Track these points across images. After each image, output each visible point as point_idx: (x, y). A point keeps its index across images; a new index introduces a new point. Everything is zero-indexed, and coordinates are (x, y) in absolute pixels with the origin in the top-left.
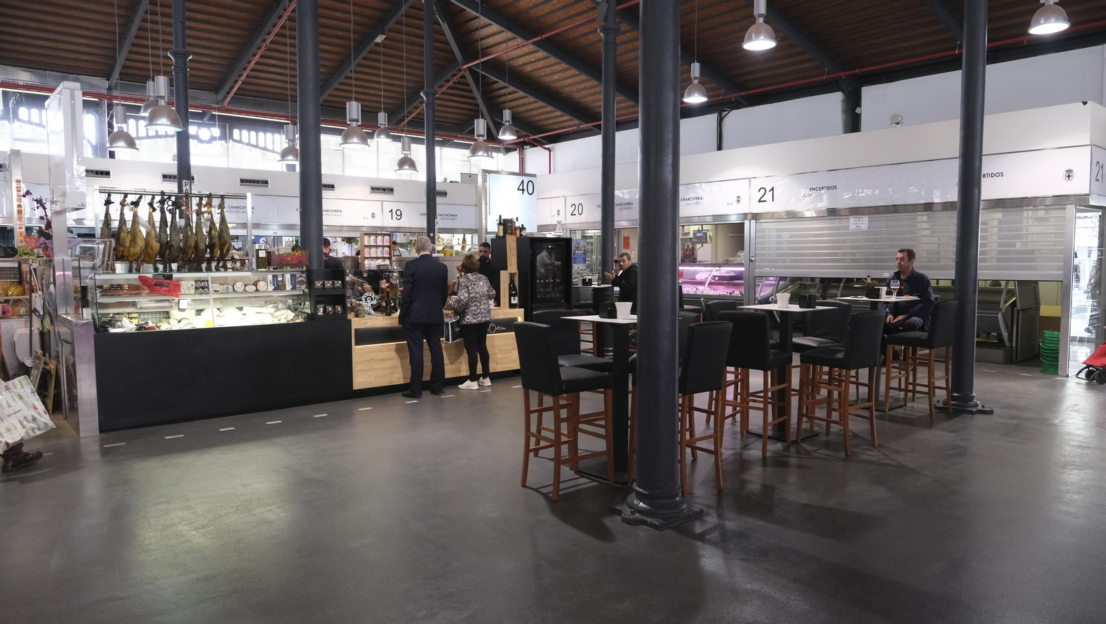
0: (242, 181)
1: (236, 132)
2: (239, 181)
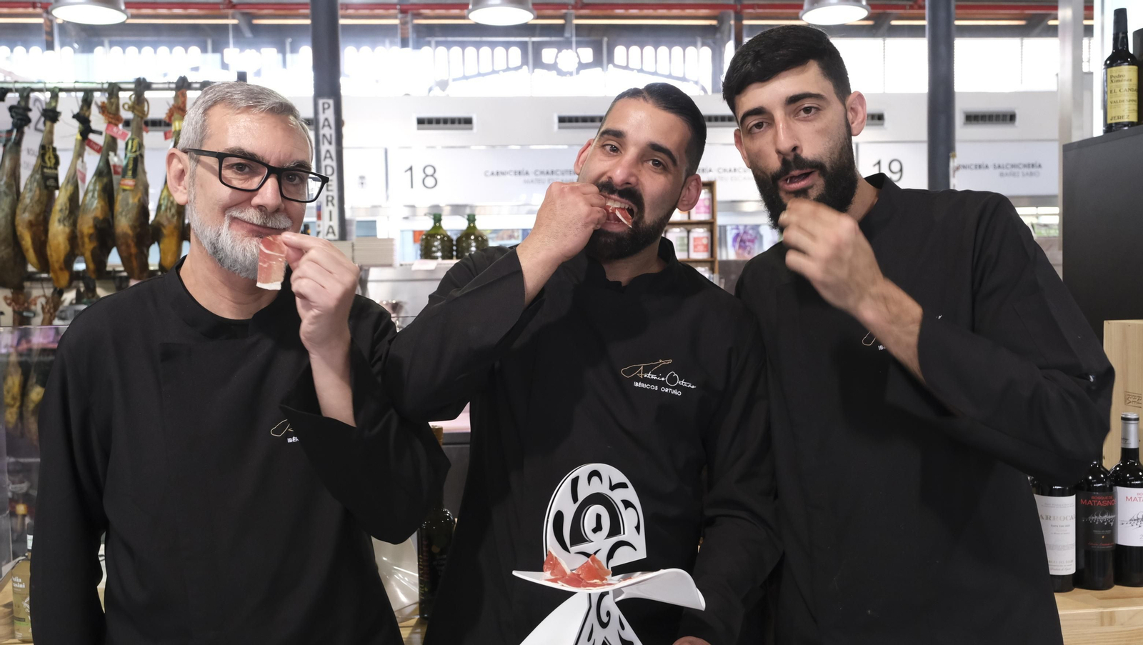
0: (562, 120)
1: (620, 51)
2: (556, 120)
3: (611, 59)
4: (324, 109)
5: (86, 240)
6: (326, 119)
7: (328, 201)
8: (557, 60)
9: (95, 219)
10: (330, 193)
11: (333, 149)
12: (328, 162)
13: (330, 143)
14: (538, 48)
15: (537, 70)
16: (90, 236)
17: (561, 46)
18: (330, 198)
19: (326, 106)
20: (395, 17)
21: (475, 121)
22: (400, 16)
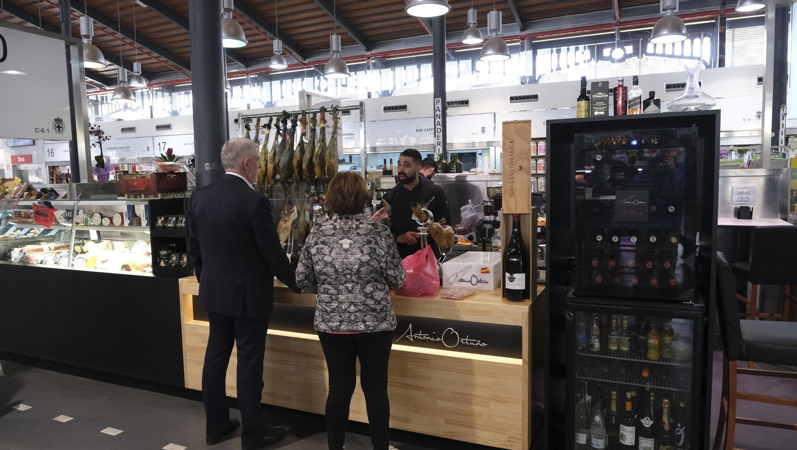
3: (644, 51)
4: (437, 103)
5: (295, 168)
6: (438, 107)
7: (438, 144)
8: (612, 54)
9: (298, 160)
10: (439, 141)
11: (440, 120)
12: (439, 126)
13: (439, 118)
14: (600, 49)
15: (600, 62)
16: (296, 167)
17: (613, 46)
18: (439, 143)
19: (438, 101)
20: (518, 41)
21: (539, 96)
22: (521, 41)
